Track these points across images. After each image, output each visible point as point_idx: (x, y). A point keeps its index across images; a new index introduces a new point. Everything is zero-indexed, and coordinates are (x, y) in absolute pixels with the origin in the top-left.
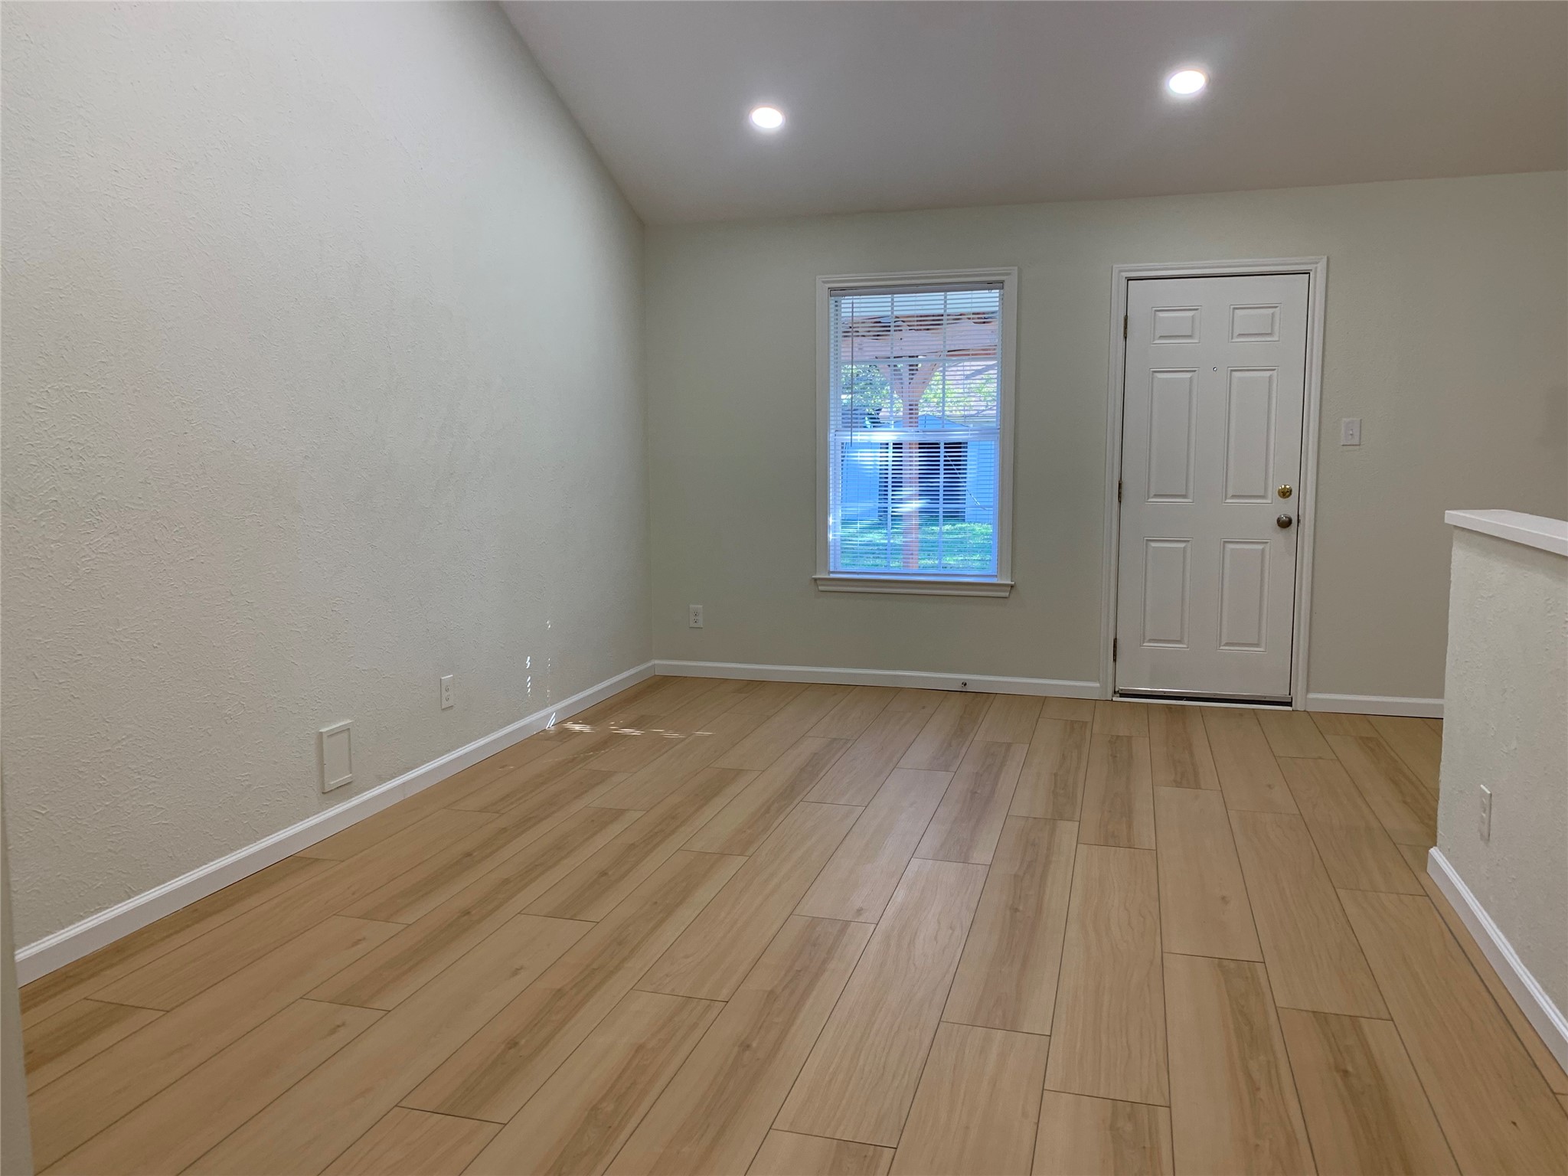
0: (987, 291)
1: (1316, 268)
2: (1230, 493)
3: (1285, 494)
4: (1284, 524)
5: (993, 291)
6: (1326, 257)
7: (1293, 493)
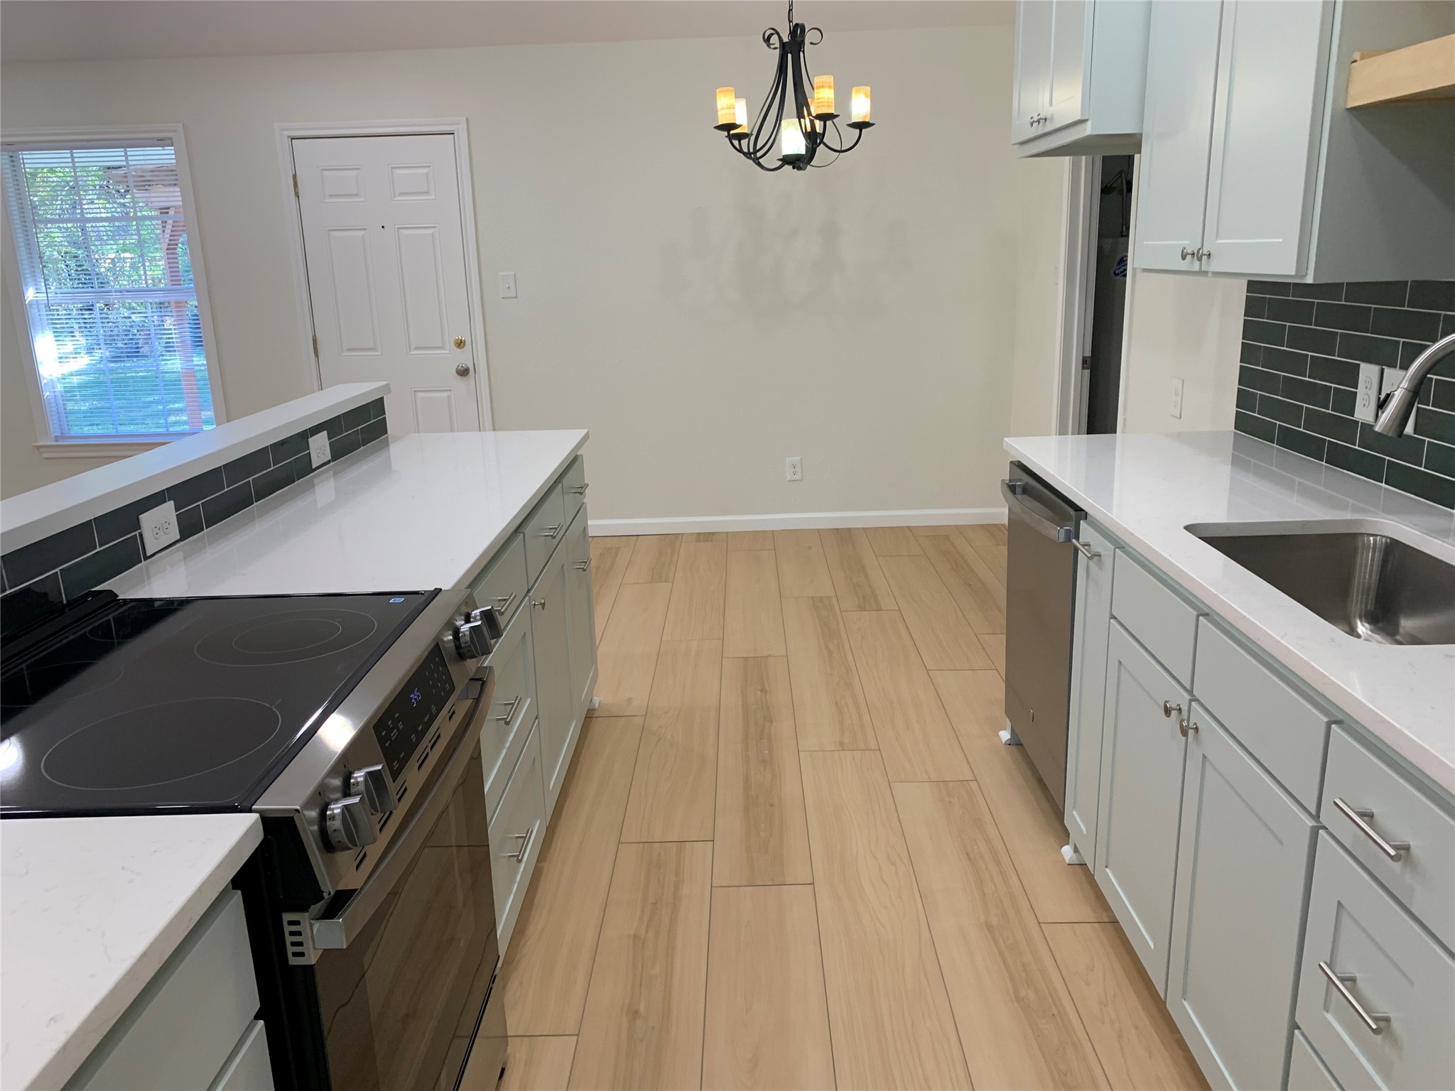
0: (160, 148)
1: (458, 128)
2: (413, 347)
3: (460, 344)
4: (463, 372)
5: (166, 148)
6: (465, 118)
7: (467, 343)
